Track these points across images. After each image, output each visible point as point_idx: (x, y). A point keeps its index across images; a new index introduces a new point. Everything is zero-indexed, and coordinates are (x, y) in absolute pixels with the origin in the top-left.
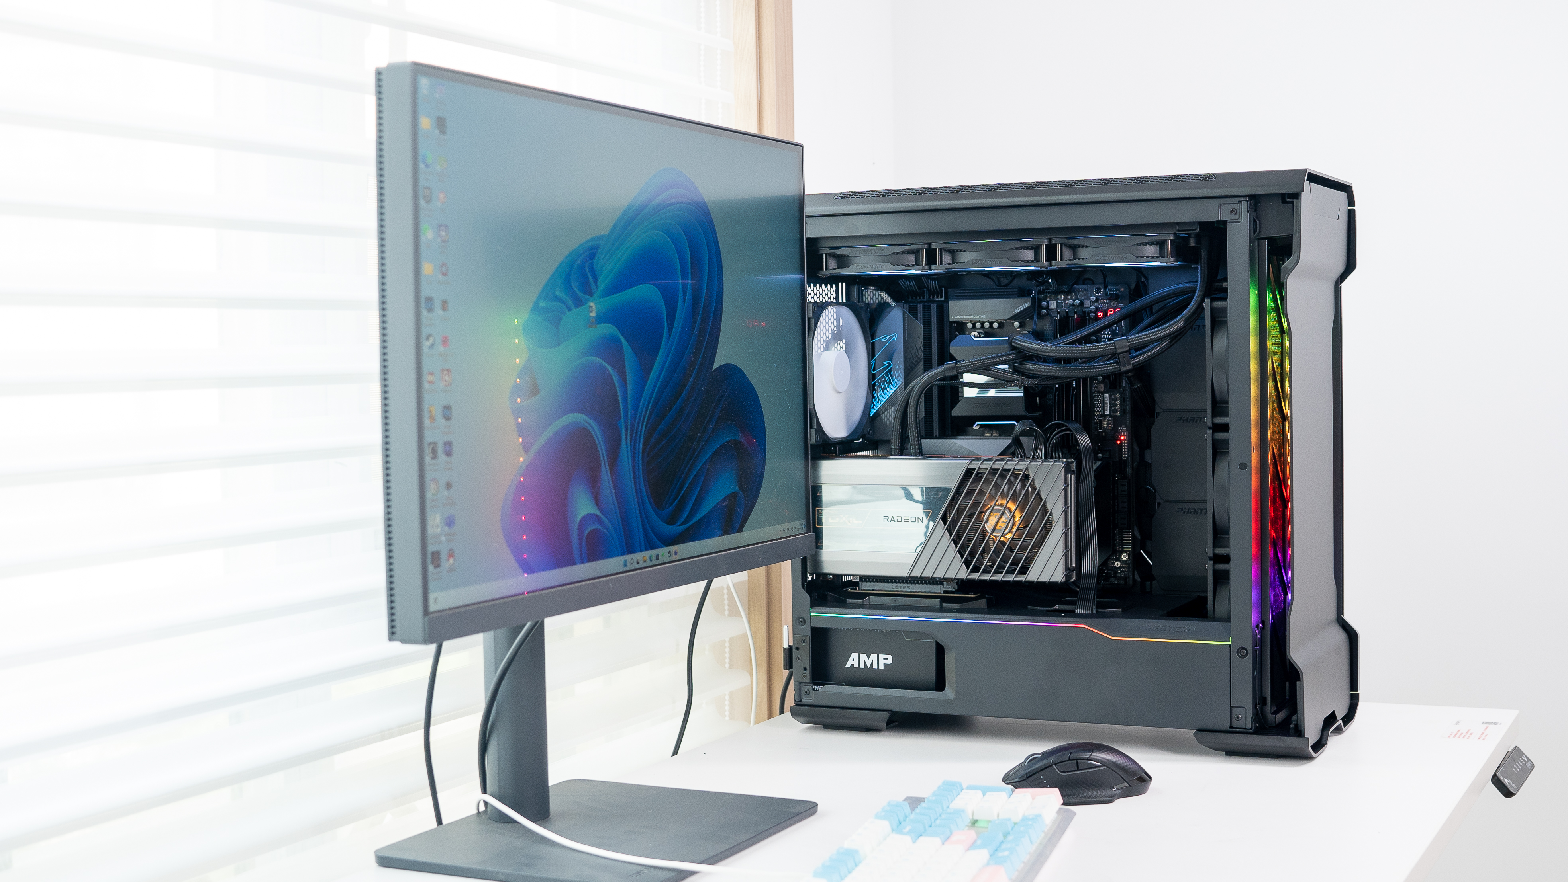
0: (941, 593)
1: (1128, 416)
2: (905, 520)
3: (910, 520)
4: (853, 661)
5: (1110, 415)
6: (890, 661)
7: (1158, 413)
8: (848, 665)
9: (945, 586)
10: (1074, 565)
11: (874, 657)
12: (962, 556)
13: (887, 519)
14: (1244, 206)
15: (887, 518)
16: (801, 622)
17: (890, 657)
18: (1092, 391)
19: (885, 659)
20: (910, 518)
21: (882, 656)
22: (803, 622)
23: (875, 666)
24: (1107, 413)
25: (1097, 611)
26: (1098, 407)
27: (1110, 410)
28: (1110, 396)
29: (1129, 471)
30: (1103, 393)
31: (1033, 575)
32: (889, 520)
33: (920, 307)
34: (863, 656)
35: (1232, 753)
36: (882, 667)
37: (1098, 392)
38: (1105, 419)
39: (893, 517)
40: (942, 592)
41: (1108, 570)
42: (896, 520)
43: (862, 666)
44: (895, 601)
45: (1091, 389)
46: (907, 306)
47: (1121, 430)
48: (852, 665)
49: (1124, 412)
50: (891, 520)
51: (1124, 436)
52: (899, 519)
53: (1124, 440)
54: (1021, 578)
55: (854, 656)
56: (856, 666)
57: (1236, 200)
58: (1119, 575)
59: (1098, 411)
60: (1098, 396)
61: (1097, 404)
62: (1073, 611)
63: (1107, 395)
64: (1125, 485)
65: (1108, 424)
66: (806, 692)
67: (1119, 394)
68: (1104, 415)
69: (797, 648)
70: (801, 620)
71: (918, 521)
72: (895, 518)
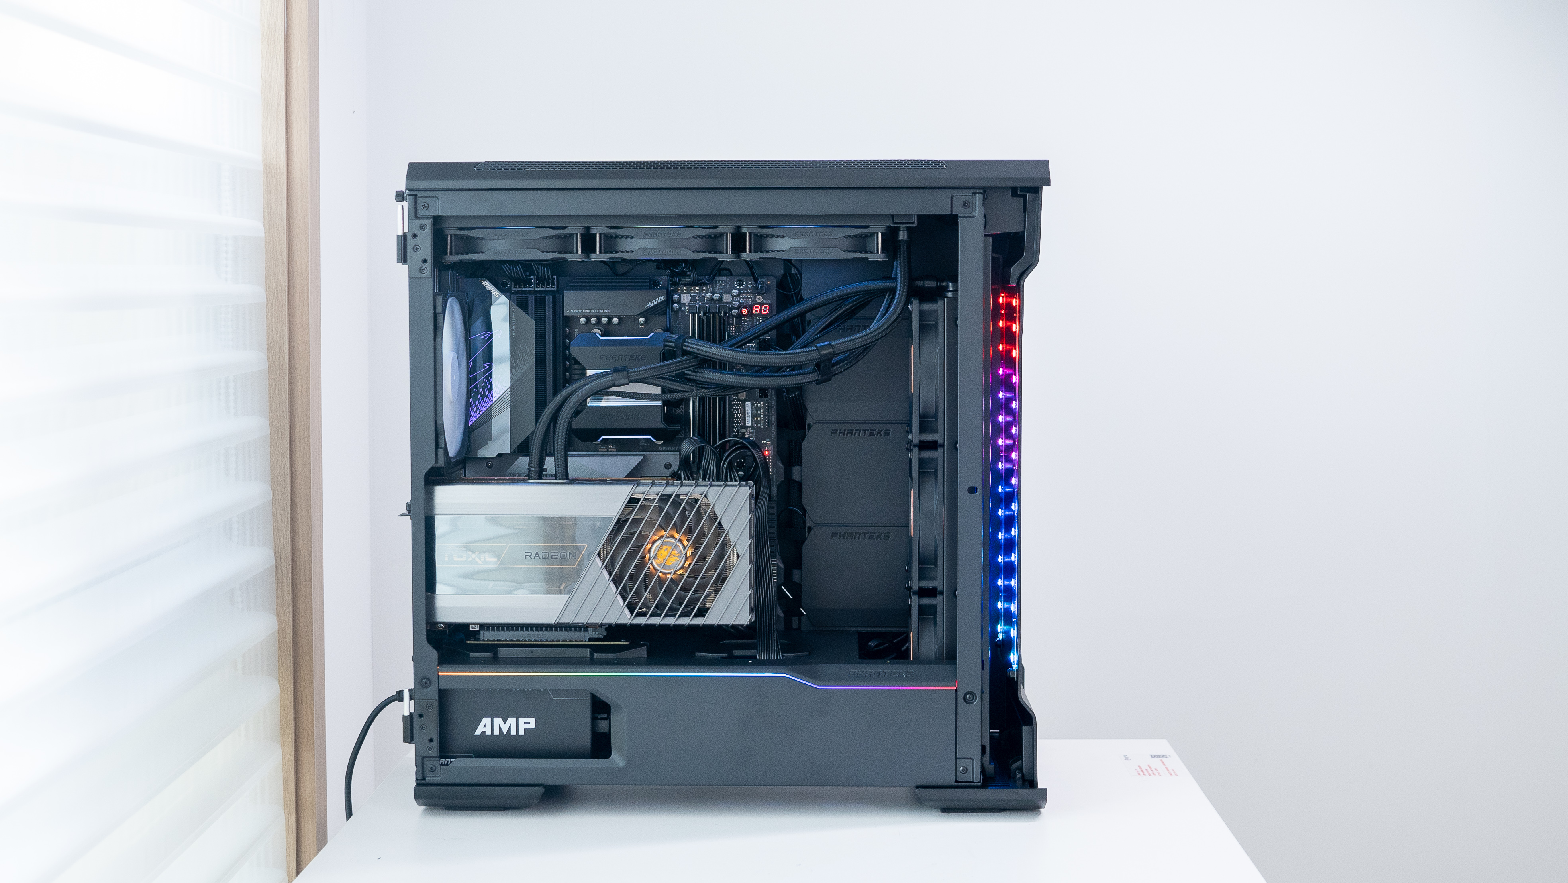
0: (585, 641)
1: (774, 428)
3: (558, 557)
4: (485, 726)
5: (752, 427)
6: (532, 725)
7: (810, 426)
8: (478, 732)
9: (590, 632)
11: (512, 721)
12: (625, 598)
13: (530, 556)
14: (978, 199)
15: (530, 554)
17: (533, 720)
18: (732, 399)
19: (528, 723)
20: (558, 554)
21: (522, 720)
22: (427, 684)
23: (513, 732)
24: (748, 424)
25: (783, 656)
26: (737, 418)
27: (752, 421)
28: (752, 405)
30: (744, 401)
31: (713, 618)
32: (533, 557)
33: (531, 299)
34: (498, 721)
35: (948, 809)
36: (521, 733)
37: (739, 400)
38: (746, 431)
39: (537, 553)
40: (587, 640)
42: (541, 557)
43: (496, 732)
44: (532, 652)
46: (511, 295)
47: (766, 444)
48: (484, 733)
49: (769, 423)
50: (535, 557)
51: (768, 451)
52: (546, 556)
53: (769, 455)
54: (699, 621)
55: (486, 721)
56: (488, 733)
57: (971, 192)
59: (737, 422)
60: (738, 403)
61: (738, 413)
62: (753, 658)
63: (748, 404)
64: (774, 508)
67: (762, 403)
68: (745, 427)
69: (420, 716)
70: (426, 680)
71: (569, 558)
72: (540, 555)
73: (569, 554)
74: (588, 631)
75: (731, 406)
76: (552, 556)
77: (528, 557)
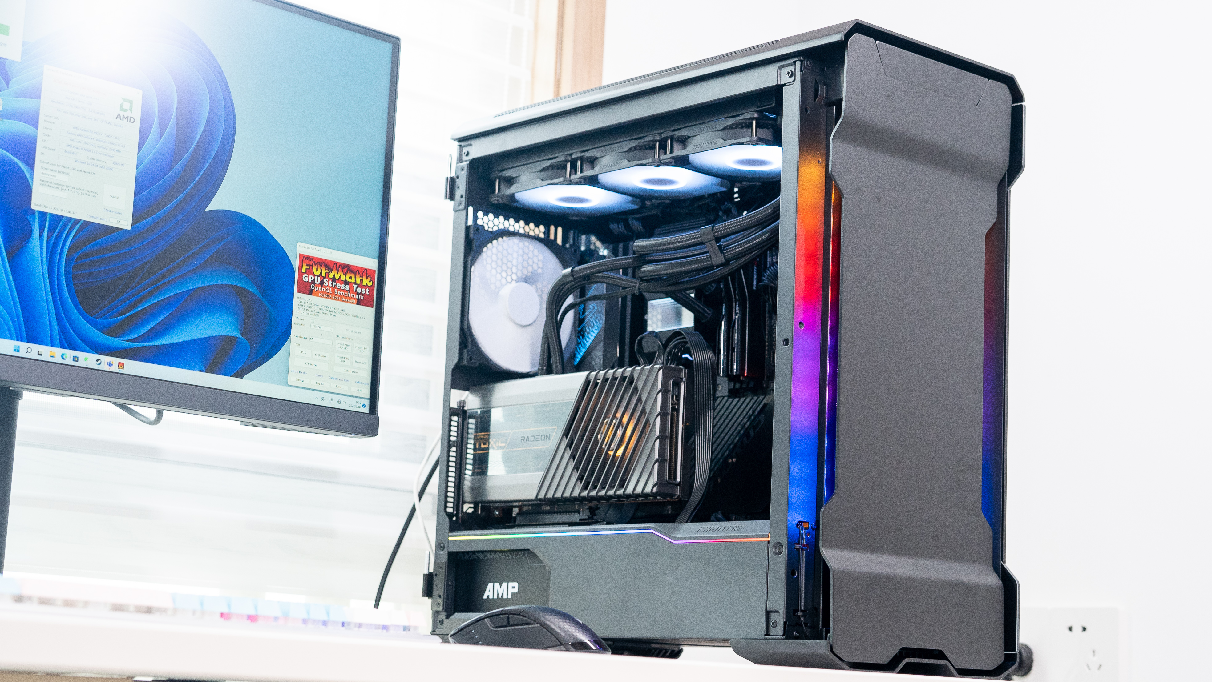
2: (537, 439)
3: (540, 439)
4: (489, 591)
8: (485, 597)
10: (678, 480)
11: (505, 585)
14: (798, 64)
15: (523, 438)
16: (441, 547)
17: (516, 585)
19: (513, 587)
20: (540, 437)
21: (511, 584)
22: (443, 548)
23: (505, 597)
32: (525, 440)
33: (621, 246)
34: (497, 585)
36: (510, 597)
39: (528, 437)
43: (496, 597)
46: (611, 246)
48: (488, 596)
50: (527, 440)
52: (533, 438)
55: (490, 585)
56: (491, 597)
57: (792, 61)
66: (440, 621)
69: (436, 575)
70: (442, 545)
71: (546, 439)
72: (530, 438)
73: (547, 435)
74: (579, 513)
76: (536, 438)
77: (523, 441)
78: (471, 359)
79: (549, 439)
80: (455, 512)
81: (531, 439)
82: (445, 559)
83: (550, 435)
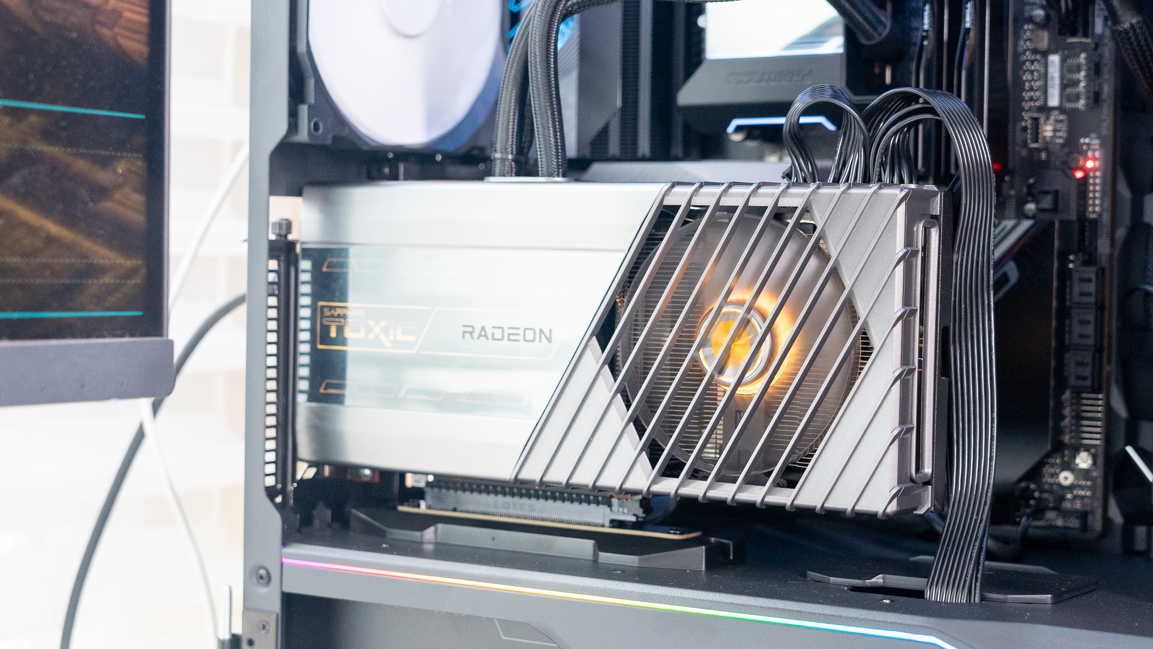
0: (603, 526)
1: (1107, 111)
2: (512, 337)
3: (521, 338)
5: (1061, 109)
9: (615, 508)
10: (928, 469)
12: (641, 432)
13: (471, 333)
15: (470, 329)
16: (261, 578)
18: (1020, 50)
20: (521, 332)
22: (266, 579)
24: (1054, 101)
25: (983, 598)
26: (1031, 89)
27: (1061, 96)
28: (1063, 61)
29: (1103, 246)
30: (1045, 54)
32: (476, 334)
37: (1035, 51)
38: (1047, 119)
39: (483, 328)
40: (607, 524)
41: (1041, 491)
42: (490, 336)
44: (494, 539)
45: (1016, 45)
47: (1088, 145)
49: (1096, 99)
50: (480, 335)
51: (1094, 159)
52: (498, 334)
53: (1094, 169)
54: (783, 497)
58: (1067, 505)
59: (1031, 99)
60: (1032, 62)
61: (1032, 80)
62: (919, 594)
63: (1055, 59)
64: (1089, 280)
65: (1055, 131)
67: (1083, 56)
68: (1046, 110)
69: (251, 642)
70: (262, 572)
71: (540, 341)
72: (489, 331)
73: (541, 331)
74: (610, 505)
75: (1018, 66)
76: (509, 335)
77: (467, 335)
78: (316, 127)
79: (549, 340)
80: (279, 486)
81: (493, 334)
82: (276, 606)
83: (551, 330)
